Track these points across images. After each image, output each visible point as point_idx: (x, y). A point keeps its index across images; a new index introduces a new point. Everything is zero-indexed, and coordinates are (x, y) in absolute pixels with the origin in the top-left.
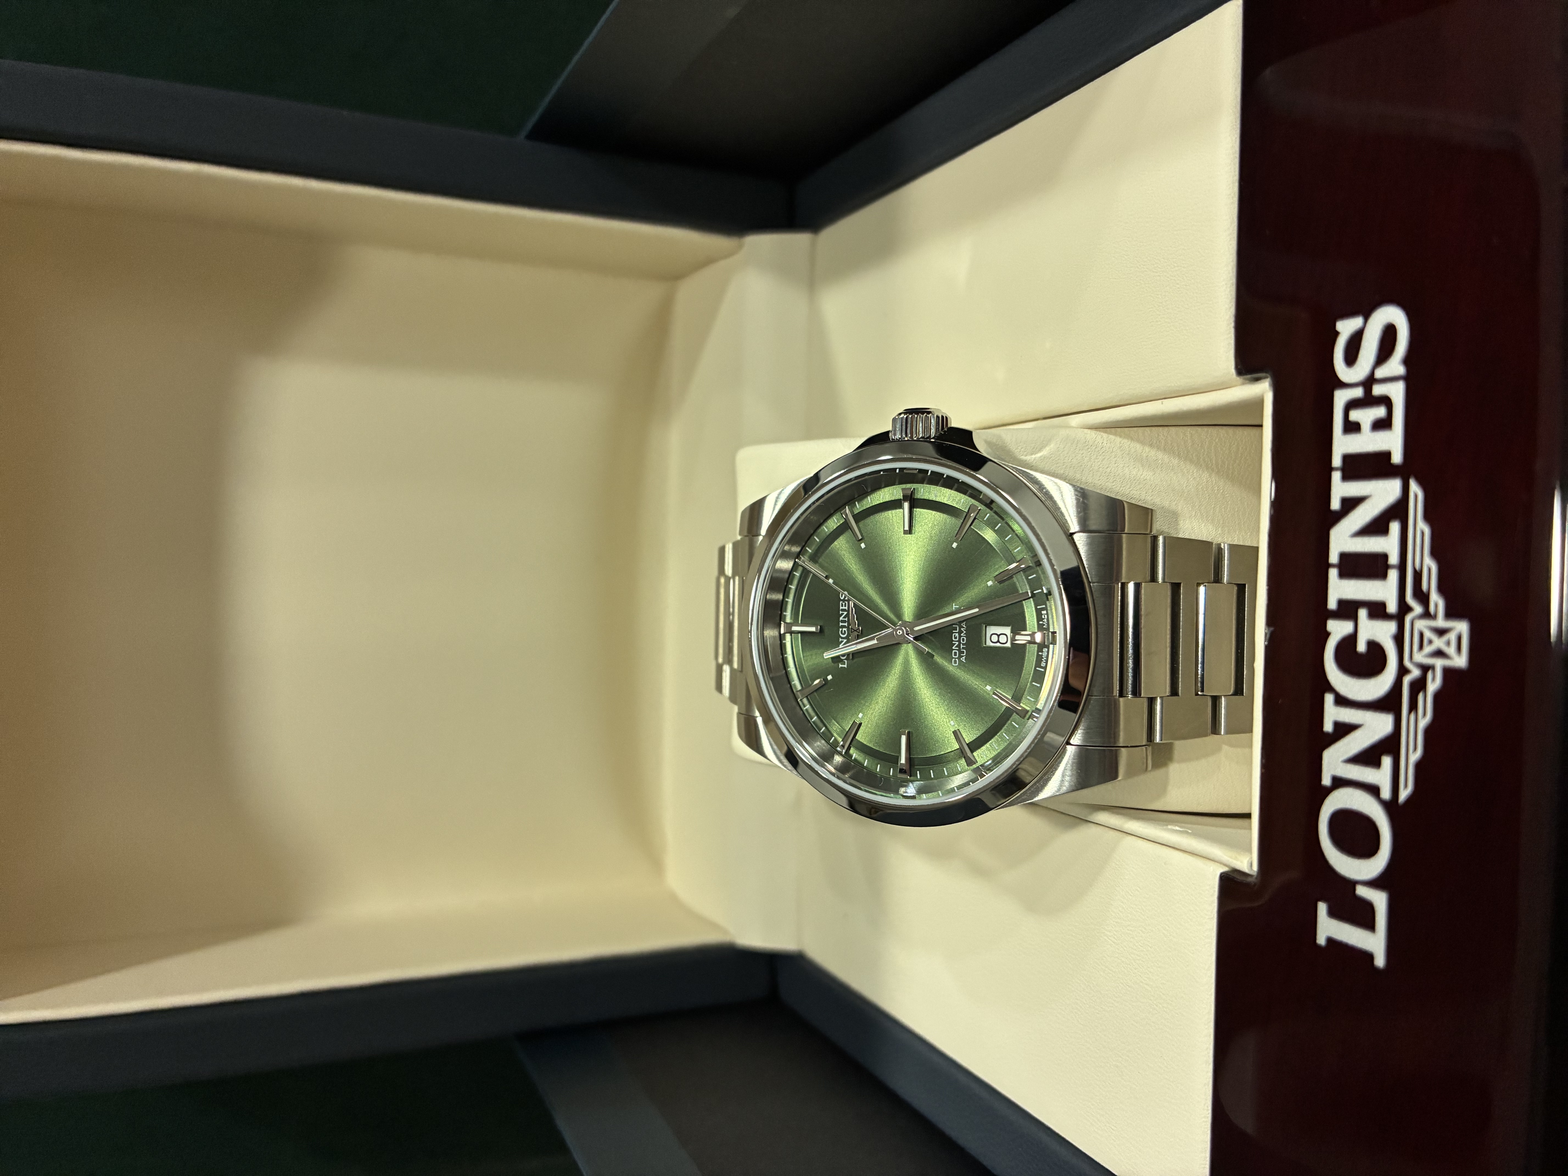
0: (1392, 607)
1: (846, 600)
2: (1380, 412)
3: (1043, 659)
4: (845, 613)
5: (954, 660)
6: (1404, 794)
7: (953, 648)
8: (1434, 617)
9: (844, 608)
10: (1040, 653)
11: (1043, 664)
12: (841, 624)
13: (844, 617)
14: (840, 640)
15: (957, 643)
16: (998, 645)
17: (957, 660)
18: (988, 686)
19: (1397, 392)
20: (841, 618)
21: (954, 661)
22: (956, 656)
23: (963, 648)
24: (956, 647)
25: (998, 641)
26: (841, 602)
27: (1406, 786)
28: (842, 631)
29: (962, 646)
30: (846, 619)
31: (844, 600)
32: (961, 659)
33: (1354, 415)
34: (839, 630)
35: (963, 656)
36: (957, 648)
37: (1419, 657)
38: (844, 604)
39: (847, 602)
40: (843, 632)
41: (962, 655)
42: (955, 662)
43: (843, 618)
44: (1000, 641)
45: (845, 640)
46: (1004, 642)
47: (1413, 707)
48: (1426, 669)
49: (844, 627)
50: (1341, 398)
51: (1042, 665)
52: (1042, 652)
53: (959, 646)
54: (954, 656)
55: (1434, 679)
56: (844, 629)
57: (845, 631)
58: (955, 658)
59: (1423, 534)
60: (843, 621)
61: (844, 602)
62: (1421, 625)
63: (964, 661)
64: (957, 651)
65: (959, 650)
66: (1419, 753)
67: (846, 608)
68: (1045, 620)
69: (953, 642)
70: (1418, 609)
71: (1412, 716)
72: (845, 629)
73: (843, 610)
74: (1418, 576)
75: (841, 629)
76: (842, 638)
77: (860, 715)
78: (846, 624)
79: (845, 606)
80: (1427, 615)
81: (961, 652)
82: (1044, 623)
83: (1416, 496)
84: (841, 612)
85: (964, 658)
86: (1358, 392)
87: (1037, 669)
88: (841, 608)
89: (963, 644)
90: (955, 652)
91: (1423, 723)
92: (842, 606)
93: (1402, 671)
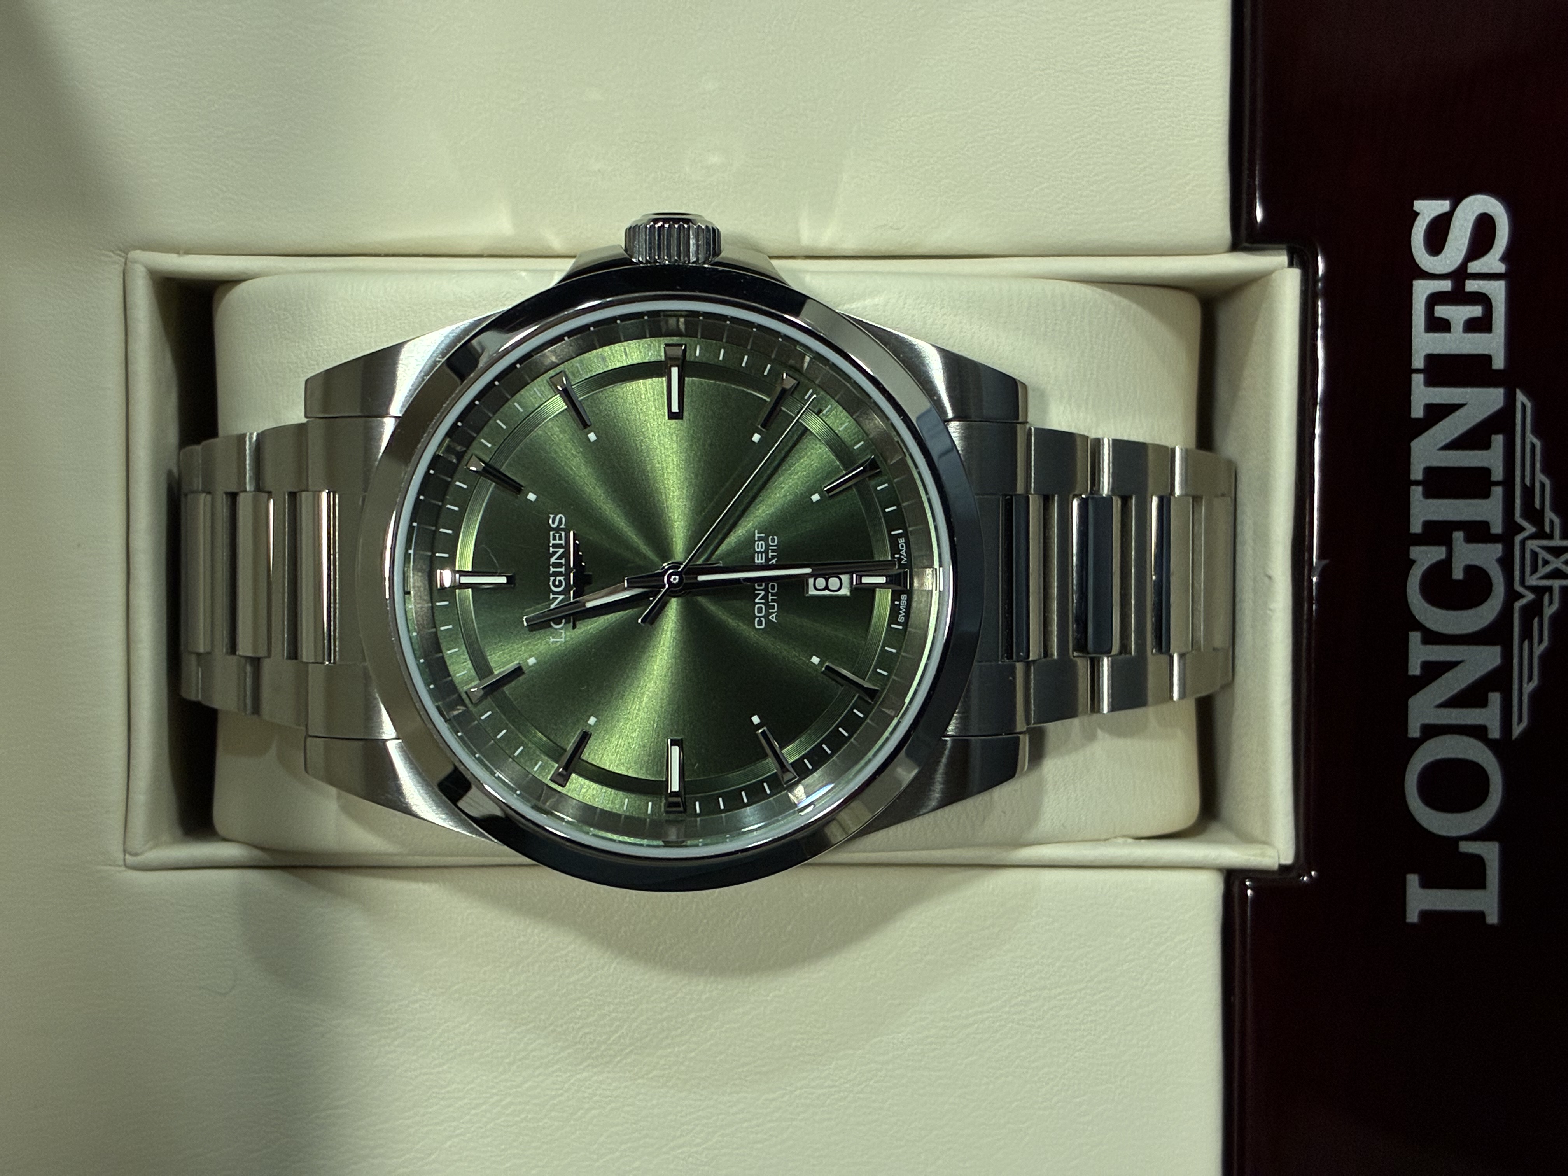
0: (1497, 528)
1: (562, 529)
2: (1476, 311)
3: (901, 612)
4: (561, 551)
5: (757, 619)
6: (1517, 730)
7: (757, 601)
8: (1550, 537)
9: (557, 542)
10: (897, 603)
11: (901, 619)
12: (552, 570)
13: (559, 558)
14: (552, 596)
15: (763, 593)
16: (827, 592)
17: (762, 619)
18: (814, 657)
19: (1497, 291)
20: (553, 560)
21: (758, 621)
22: (761, 612)
23: (773, 600)
24: (760, 599)
25: (827, 588)
26: (552, 533)
27: (1520, 720)
28: (554, 581)
29: (770, 598)
30: (563, 561)
31: (557, 530)
32: (770, 617)
33: (1441, 311)
34: (549, 580)
35: (773, 613)
36: (763, 601)
37: (1533, 581)
38: (557, 535)
39: (563, 534)
40: (557, 583)
41: (771, 611)
42: (760, 623)
43: (556, 559)
44: (830, 588)
45: (561, 597)
46: (836, 588)
47: (1526, 634)
48: (1539, 591)
49: (559, 574)
50: (1422, 290)
51: (899, 620)
52: (900, 600)
53: (765, 597)
54: (758, 613)
55: (1551, 602)
56: (558, 578)
57: (560, 581)
58: (760, 617)
59: (1533, 446)
60: (556, 565)
61: (557, 533)
62: (1533, 545)
63: (774, 620)
64: (763, 606)
65: (766, 604)
66: (1535, 682)
67: (563, 542)
68: (903, 552)
69: (757, 592)
70: (1530, 529)
71: (1526, 643)
72: (562, 578)
73: (555, 546)
74: (1528, 492)
75: (552, 579)
76: (555, 593)
77: (592, 721)
78: (563, 570)
79: (560, 539)
80: (1540, 534)
81: (768, 607)
82: (902, 557)
83: (1524, 406)
84: (551, 550)
85: (774, 615)
86: (1446, 285)
87: (893, 626)
88: (552, 542)
89: (773, 595)
90: (758, 607)
91: (1538, 650)
92: (554, 539)
93: (1512, 596)
